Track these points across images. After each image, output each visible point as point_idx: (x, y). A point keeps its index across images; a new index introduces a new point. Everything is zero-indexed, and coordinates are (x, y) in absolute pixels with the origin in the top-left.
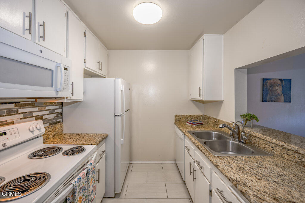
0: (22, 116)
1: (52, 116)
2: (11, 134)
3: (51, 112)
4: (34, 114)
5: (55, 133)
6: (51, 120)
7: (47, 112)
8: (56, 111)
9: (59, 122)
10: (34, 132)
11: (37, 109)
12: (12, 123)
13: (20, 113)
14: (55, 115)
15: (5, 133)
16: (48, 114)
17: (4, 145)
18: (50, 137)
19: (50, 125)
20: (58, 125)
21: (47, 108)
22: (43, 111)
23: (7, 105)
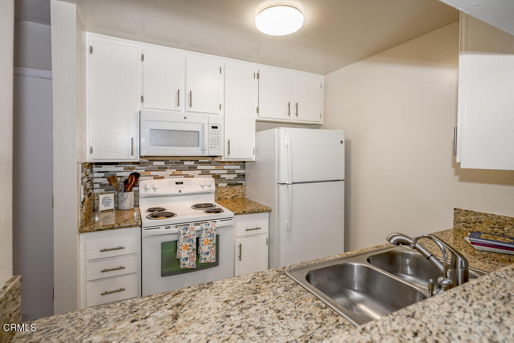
0: (200, 172)
1: (232, 177)
2: (186, 185)
3: (230, 172)
4: (211, 172)
5: (234, 195)
6: (230, 180)
7: (226, 172)
8: (237, 171)
9: (242, 184)
10: (204, 188)
11: (214, 167)
12: (193, 177)
13: (198, 170)
14: (236, 176)
15: (182, 183)
16: (226, 174)
17: (180, 191)
18: (227, 197)
19: (228, 185)
20: (238, 188)
21: (225, 167)
22: (221, 170)
23: (189, 162)
